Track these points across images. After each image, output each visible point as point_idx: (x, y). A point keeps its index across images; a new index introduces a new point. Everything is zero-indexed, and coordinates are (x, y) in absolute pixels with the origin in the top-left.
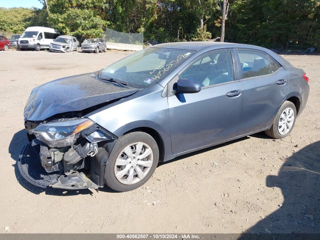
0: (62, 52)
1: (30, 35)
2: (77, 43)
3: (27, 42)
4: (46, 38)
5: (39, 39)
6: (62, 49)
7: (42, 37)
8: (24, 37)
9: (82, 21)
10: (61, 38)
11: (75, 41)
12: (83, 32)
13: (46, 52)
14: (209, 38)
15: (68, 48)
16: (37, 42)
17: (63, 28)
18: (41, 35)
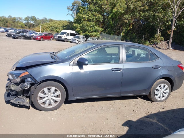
0: (77, 43)
1: (63, 33)
2: (85, 39)
3: (61, 37)
4: (70, 35)
5: (67, 36)
6: (77, 42)
7: (68, 35)
8: (60, 34)
9: (89, 28)
10: (77, 36)
11: (84, 38)
12: (89, 33)
13: (69, 43)
14: (162, 41)
15: (80, 41)
16: (65, 37)
17: (80, 31)
18: (68, 34)
